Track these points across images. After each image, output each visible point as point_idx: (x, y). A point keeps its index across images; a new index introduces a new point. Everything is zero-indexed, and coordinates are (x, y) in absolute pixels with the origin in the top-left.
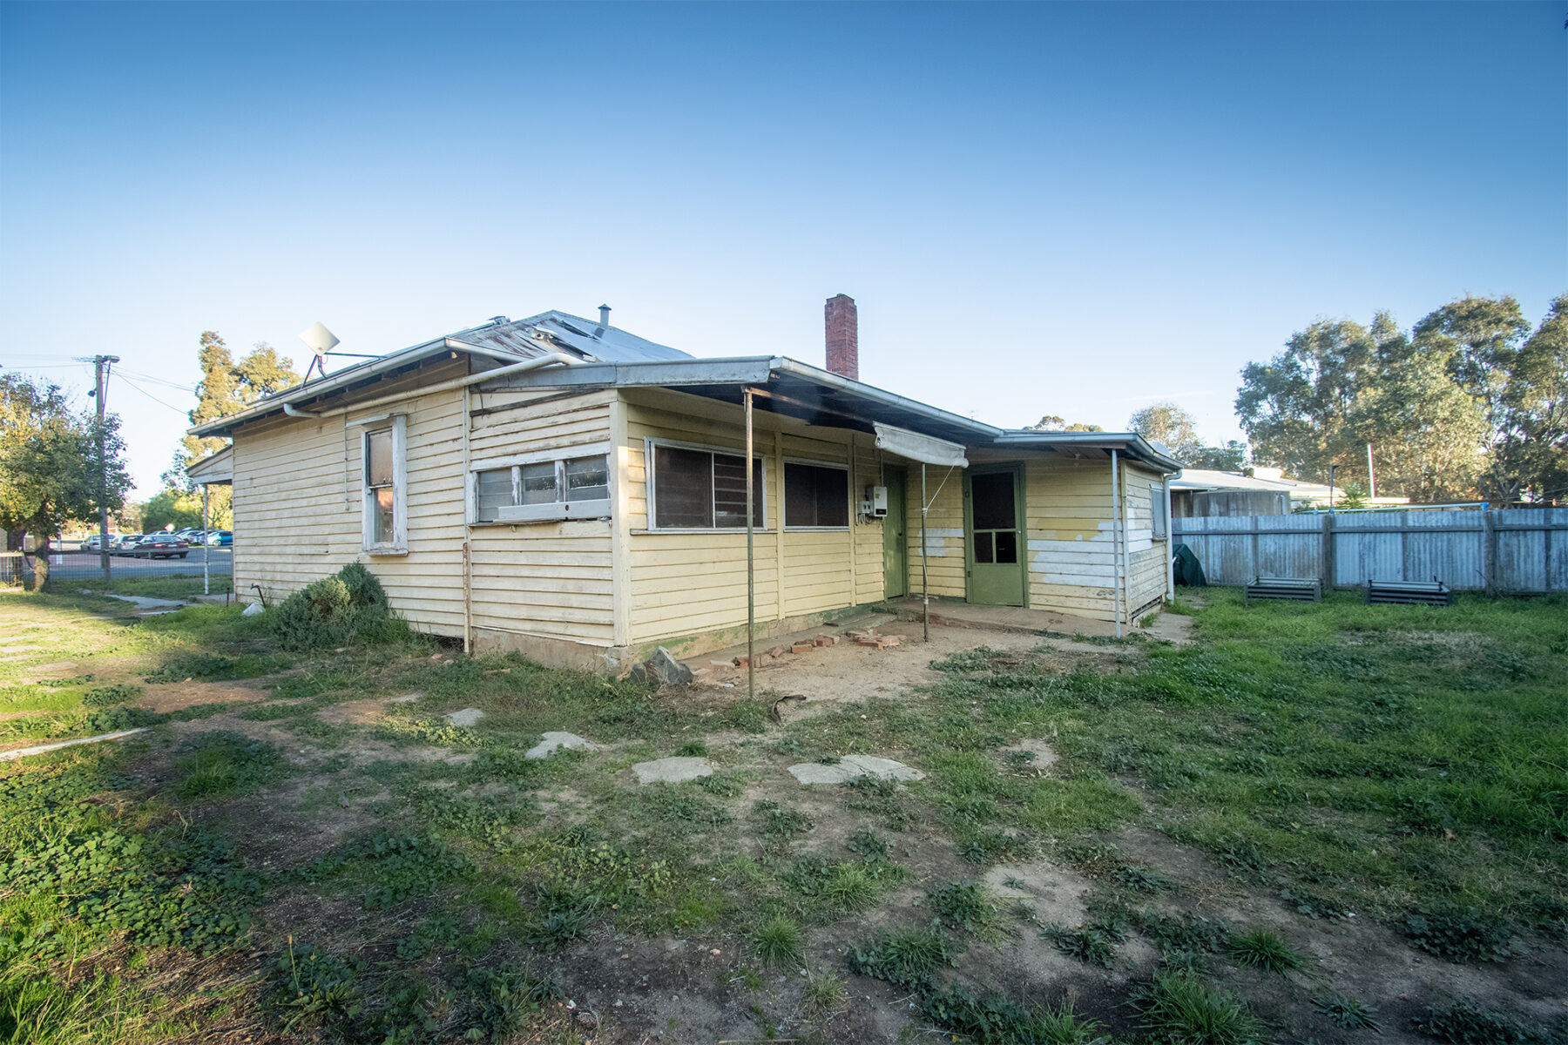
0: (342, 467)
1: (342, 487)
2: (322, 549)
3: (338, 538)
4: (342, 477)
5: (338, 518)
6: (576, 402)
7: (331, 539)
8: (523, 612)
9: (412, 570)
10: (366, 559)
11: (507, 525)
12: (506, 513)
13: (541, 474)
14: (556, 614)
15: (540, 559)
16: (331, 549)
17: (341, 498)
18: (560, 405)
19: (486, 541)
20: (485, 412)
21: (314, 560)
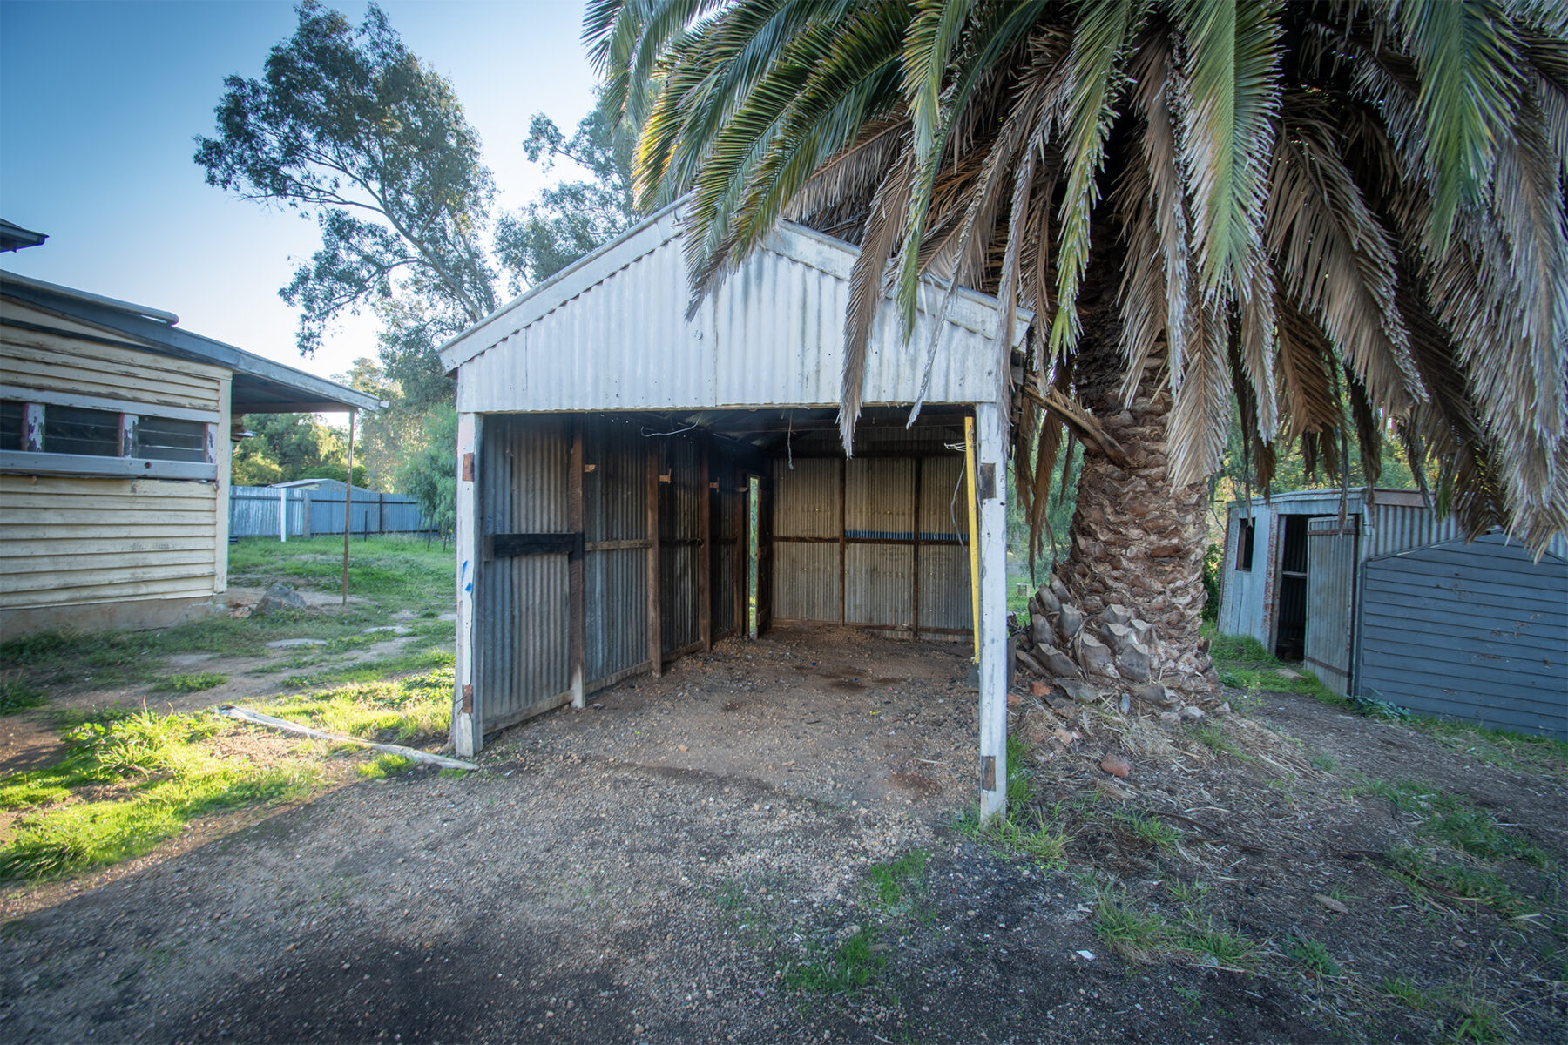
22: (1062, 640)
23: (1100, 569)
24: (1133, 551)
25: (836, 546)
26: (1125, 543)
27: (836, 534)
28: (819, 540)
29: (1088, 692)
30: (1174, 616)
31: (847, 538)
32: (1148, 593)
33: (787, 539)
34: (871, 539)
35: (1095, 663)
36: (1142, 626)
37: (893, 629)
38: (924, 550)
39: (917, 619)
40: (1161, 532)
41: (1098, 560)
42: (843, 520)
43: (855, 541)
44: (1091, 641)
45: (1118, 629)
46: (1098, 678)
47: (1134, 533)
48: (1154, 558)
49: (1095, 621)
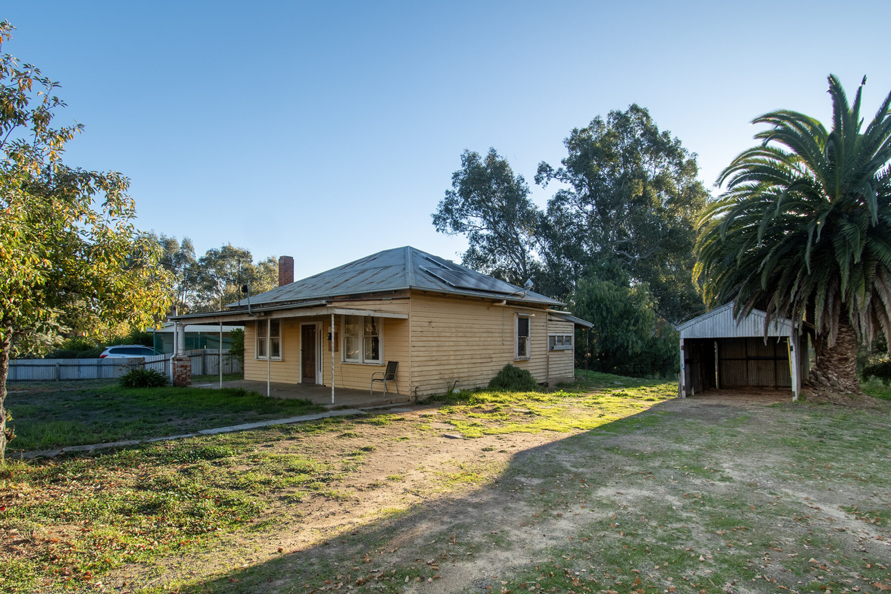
0: (501, 327)
1: (501, 335)
2: (489, 360)
3: (498, 355)
4: (500, 331)
5: (497, 347)
6: (568, 323)
7: (493, 355)
8: (558, 372)
9: (529, 365)
10: (511, 363)
11: (558, 351)
12: (556, 348)
13: (561, 339)
14: (563, 372)
15: (561, 359)
16: (494, 360)
17: (499, 339)
18: (565, 323)
19: (553, 356)
20: (551, 320)
21: (482, 365)
22: (817, 379)
23: (826, 363)
24: (834, 359)
25: (744, 362)
26: (832, 357)
27: (744, 357)
28: (738, 359)
29: (822, 389)
30: (845, 373)
31: (748, 359)
32: (839, 368)
33: (726, 359)
34: (757, 358)
35: (824, 383)
36: (836, 375)
37: (767, 387)
38: (778, 362)
39: (776, 383)
40: (842, 355)
41: (827, 361)
42: (747, 352)
43: (752, 359)
44: (823, 378)
45: (830, 376)
46: (825, 386)
47: (835, 355)
48: (840, 360)
49: (825, 374)
